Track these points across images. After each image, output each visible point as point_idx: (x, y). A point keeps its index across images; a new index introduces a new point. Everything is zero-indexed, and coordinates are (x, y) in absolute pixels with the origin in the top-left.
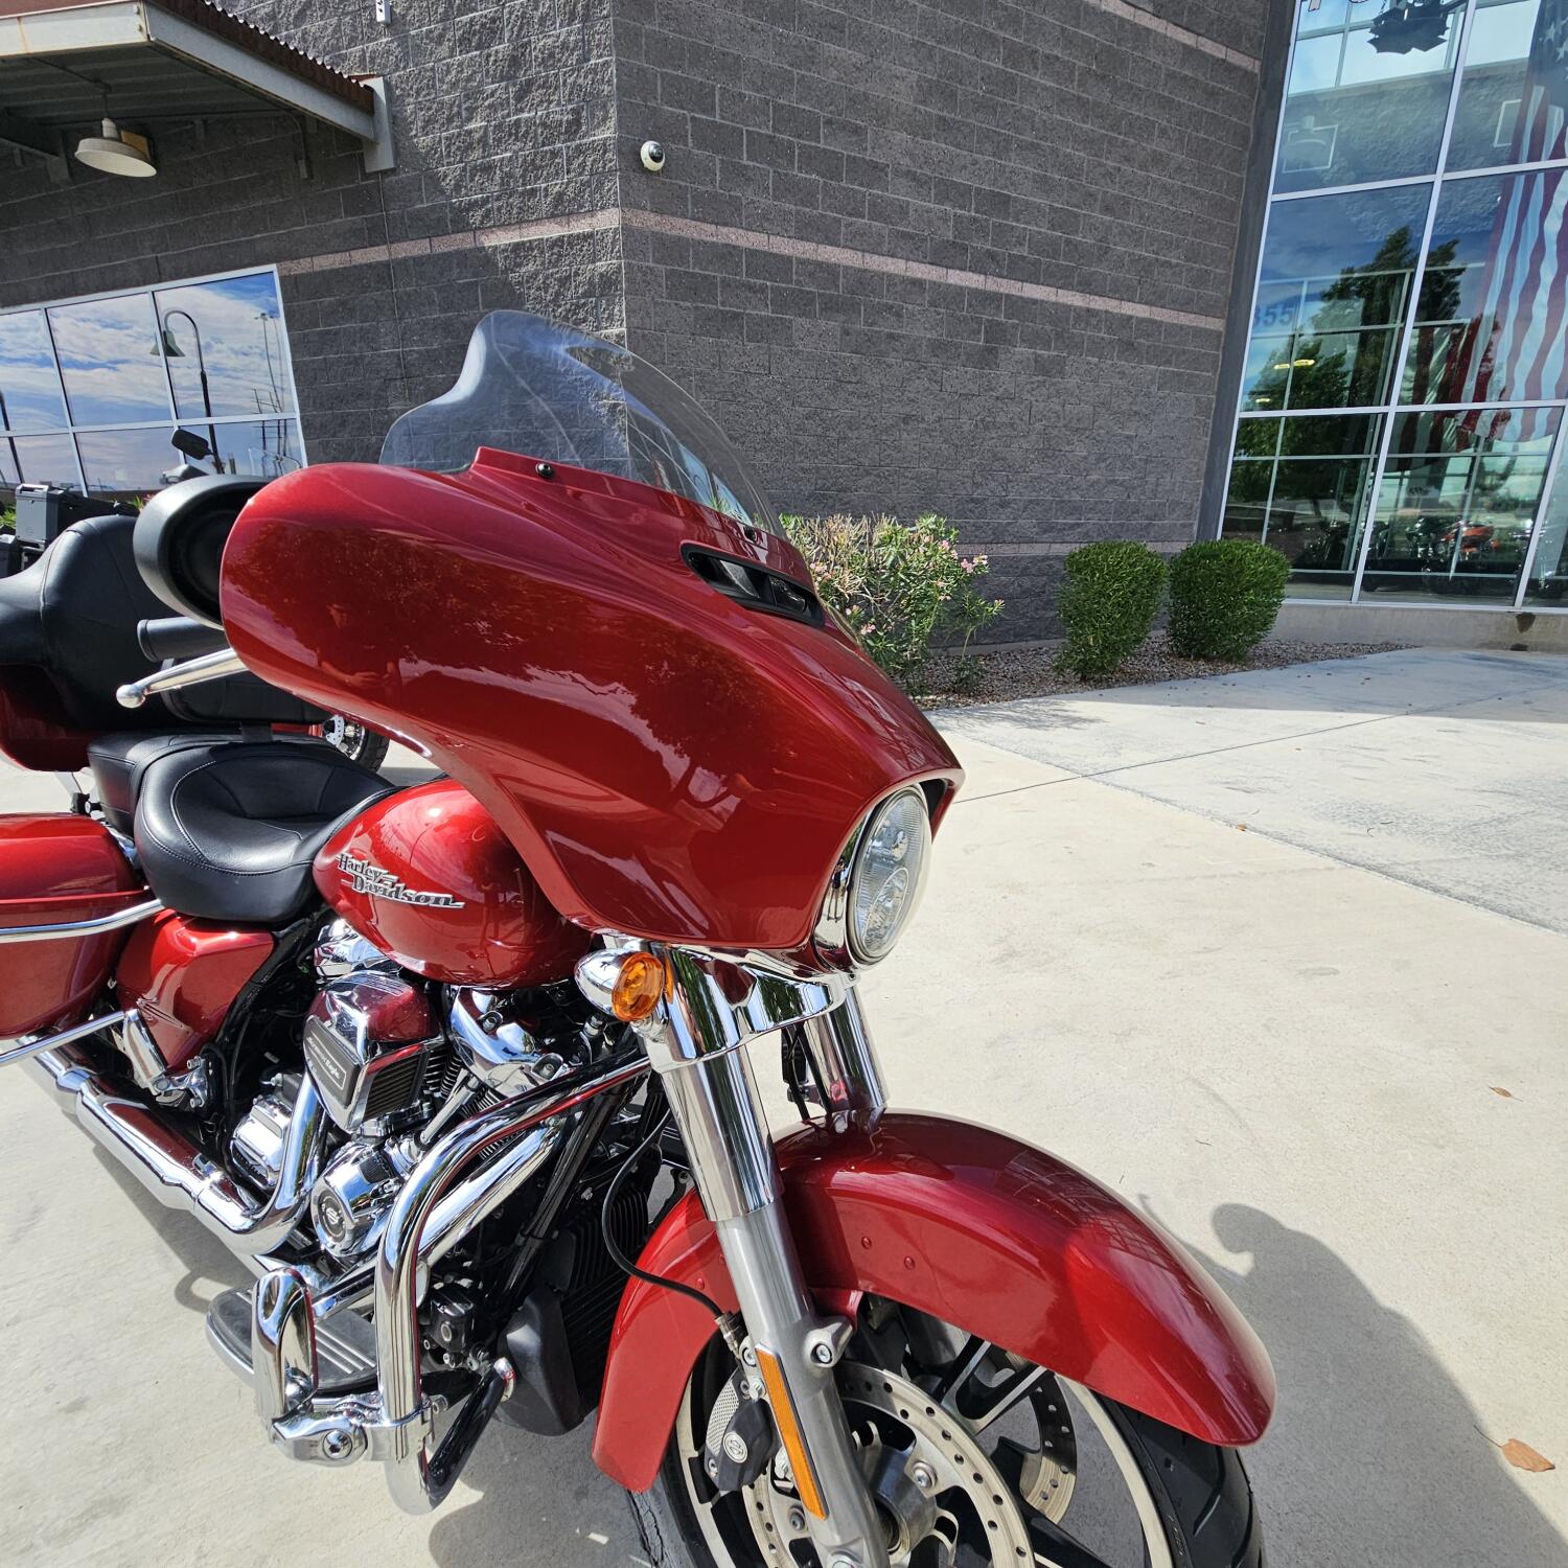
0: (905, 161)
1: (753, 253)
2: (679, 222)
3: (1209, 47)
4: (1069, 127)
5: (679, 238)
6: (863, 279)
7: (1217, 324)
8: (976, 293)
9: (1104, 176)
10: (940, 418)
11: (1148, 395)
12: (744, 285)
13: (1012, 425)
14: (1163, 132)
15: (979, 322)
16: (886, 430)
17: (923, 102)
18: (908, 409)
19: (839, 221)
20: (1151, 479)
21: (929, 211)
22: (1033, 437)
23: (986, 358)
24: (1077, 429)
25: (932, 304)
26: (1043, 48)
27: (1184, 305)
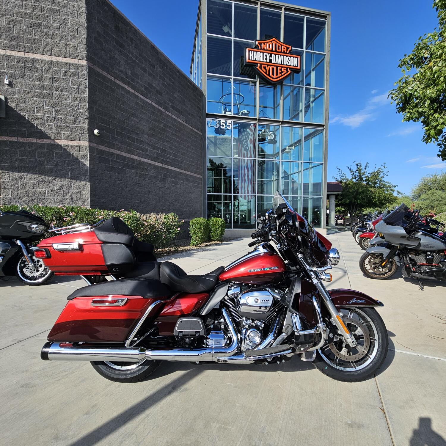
0: (147, 141)
1: (117, 155)
2: (102, 146)
3: (194, 130)
4: (174, 139)
5: (102, 150)
6: (140, 163)
7: (201, 177)
8: (161, 167)
9: (181, 148)
10: (156, 192)
11: (192, 189)
12: (115, 161)
13: (169, 194)
14: (189, 142)
15: (162, 173)
16: (145, 194)
17: (150, 131)
18: (150, 190)
19: (135, 150)
20: (194, 205)
21: (151, 151)
22: (173, 196)
23: (164, 180)
24: (181, 195)
25: (153, 168)
26: (169, 125)
27: (196, 173)
